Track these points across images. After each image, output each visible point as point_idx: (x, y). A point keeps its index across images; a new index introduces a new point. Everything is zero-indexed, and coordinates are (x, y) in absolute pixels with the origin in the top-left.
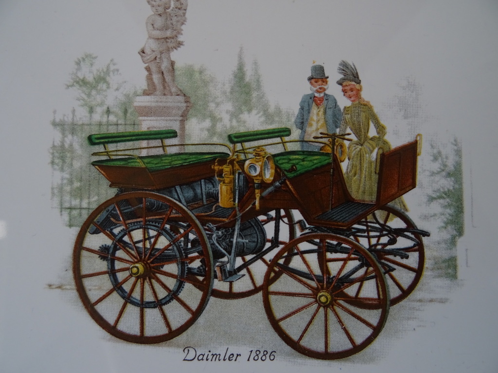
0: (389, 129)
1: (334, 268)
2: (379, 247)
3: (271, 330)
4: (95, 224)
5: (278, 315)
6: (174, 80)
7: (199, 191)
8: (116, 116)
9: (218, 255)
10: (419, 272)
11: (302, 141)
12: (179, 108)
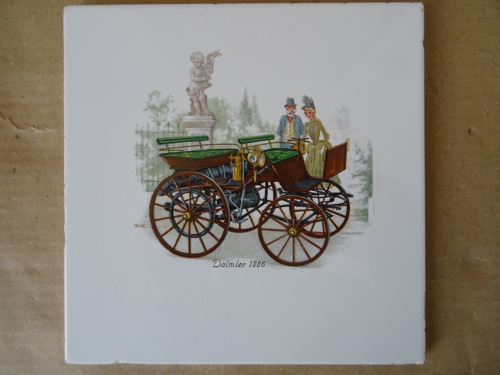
0: (331, 135)
1: (298, 215)
2: (324, 203)
3: (263, 250)
4: (162, 190)
5: (266, 241)
6: (206, 106)
7: (221, 171)
8: (173, 127)
9: (232, 208)
10: (346, 217)
11: (281, 142)
12: (209, 123)
